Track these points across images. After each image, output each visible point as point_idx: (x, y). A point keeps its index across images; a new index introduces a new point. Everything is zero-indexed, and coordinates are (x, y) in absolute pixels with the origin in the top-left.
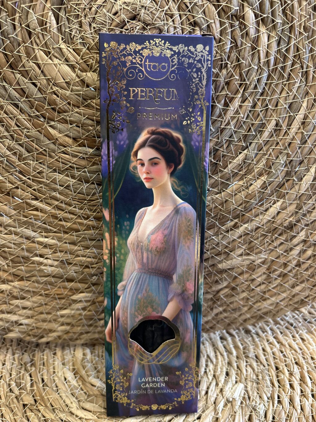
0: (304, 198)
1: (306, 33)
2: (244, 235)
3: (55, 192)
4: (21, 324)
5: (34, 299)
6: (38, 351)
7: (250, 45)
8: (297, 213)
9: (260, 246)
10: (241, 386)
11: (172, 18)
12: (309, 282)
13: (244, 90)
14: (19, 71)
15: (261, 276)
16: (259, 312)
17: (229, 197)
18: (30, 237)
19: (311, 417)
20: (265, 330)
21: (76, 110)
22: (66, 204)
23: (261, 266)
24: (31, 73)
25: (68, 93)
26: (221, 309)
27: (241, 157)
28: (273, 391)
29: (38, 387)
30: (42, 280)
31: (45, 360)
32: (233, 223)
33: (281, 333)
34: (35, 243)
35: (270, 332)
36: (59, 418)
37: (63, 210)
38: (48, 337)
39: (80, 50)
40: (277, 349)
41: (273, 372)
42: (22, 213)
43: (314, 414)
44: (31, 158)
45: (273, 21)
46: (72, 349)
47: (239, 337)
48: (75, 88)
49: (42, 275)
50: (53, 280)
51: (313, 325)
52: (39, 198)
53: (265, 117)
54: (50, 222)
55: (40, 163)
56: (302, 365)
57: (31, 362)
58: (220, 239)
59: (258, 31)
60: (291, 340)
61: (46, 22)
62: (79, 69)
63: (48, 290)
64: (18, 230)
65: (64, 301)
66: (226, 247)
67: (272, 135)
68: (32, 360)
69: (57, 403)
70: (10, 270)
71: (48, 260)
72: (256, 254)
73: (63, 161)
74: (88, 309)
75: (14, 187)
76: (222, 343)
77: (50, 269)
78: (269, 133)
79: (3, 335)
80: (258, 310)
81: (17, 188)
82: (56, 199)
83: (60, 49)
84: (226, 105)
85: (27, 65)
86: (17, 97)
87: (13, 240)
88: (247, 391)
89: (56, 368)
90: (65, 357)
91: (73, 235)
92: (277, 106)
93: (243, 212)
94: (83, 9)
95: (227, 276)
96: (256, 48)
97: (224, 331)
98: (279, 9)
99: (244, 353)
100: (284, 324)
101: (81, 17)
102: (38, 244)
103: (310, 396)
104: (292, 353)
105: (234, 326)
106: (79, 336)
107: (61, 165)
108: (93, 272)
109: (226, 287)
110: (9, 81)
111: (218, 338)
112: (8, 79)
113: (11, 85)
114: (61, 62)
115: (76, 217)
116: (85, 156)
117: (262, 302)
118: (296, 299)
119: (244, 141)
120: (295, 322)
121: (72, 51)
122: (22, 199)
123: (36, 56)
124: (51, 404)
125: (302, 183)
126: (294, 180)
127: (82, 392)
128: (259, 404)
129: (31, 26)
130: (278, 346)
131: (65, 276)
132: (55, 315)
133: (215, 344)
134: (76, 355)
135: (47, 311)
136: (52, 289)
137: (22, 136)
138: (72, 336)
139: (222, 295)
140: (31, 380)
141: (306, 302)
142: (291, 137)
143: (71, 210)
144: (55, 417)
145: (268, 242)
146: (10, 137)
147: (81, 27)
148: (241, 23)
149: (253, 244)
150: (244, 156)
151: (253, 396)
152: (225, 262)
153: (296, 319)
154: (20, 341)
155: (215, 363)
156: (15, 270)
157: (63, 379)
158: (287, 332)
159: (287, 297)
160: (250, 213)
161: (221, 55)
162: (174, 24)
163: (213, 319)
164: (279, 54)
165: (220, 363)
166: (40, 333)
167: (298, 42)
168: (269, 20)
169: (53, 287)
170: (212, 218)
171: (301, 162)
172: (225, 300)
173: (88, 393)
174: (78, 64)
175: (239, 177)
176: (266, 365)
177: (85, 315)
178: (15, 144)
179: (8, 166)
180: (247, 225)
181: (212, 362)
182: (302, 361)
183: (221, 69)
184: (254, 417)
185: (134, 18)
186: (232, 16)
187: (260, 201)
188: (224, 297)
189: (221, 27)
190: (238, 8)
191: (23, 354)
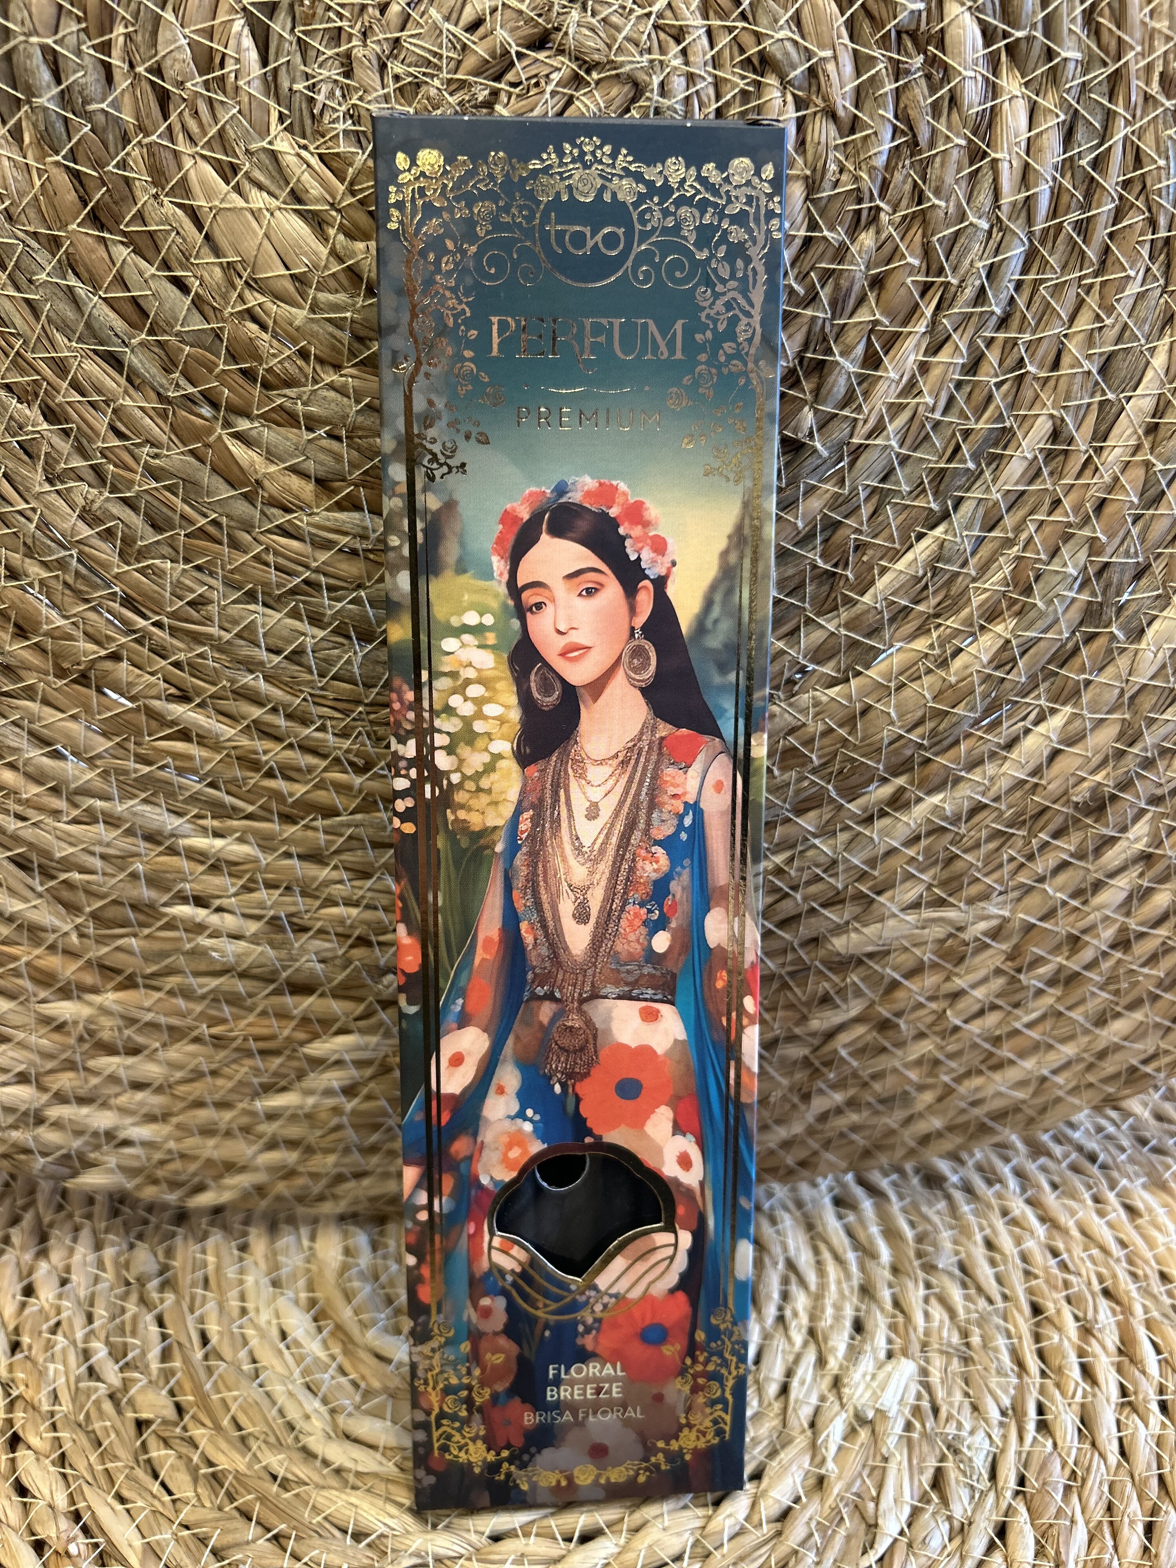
0: (1147, 702)
1: (1169, 98)
2: (929, 834)
3: (251, 672)
4: (126, 1143)
5: (173, 1053)
6: (185, 1238)
7: (963, 142)
8: (1120, 754)
9: (986, 875)
10: (907, 1368)
11: (678, 42)
12: (1159, 1004)
13: (938, 307)
14: (124, 234)
15: (985, 980)
16: (978, 1112)
17: (875, 696)
18: (160, 833)
19: (1154, 1482)
20: (994, 1173)
21: (330, 377)
22: (289, 717)
23: (988, 946)
24: (170, 244)
25: (300, 315)
26: (839, 1097)
27: (923, 550)
28: (1021, 1389)
29: (186, 1360)
30: (201, 986)
31: (211, 1268)
32: (886, 791)
33: (1055, 1186)
34: (177, 854)
35: (1012, 1183)
36: (265, 1468)
37: (278, 739)
38: (222, 1188)
39: (346, 160)
40: (1039, 1243)
41: (1023, 1324)
42: (132, 746)
43: (1166, 1470)
44: (166, 550)
45: (1050, 54)
46: (304, 1232)
47: (901, 1197)
48: (323, 296)
49: (203, 967)
50: (240, 986)
51: (1170, 1160)
52: (191, 694)
53: (1012, 406)
54: (234, 781)
55: (198, 568)
56: (1125, 1299)
57: (161, 1273)
58: (840, 848)
59: (993, 90)
60: (1087, 1212)
61: (224, 55)
62: (342, 229)
63: (224, 1021)
64: (119, 808)
65: (277, 1061)
66: (863, 876)
67: (1038, 473)
68: (164, 1269)
69: (258, 1418)
70: (88, 950)
71: (226, 916)
72: (970, 902)
73: (280, 560)
74: (365, 1091)
75: (103, 653)
76: (840, 1217)
77: (232, 949)
78: (1025, 464)
79: (64, 1179)
80: (974, 1104)
81: (115, 657)
82: (257, 700)
83: (274, 155)
84: (872, 360)
85: (153, 212)
86: (118, 330)
87: (100, 843)
88: (927, 1386)
89: (251, 1295)
90: (282, 1259)
91: (315, 829)
92: (1056, 365)
93: (926, 749)
94: (357, 9)
95: (863, 980)
96: (985, 154)
97: (849, 1177)
98: (1073, 9)
99: (919, 1255)
100: (1066, 1156)
101: (350, 36)
102: (188, 858)
103: (1154, 1407)
104: (1091, 1257)
105: (884, 1160)
106: (331, 1185)
107: (273, 575)
108: (382, 962)
109: (858, 1020)
110: (89, 271)
111: (827, 1201)
112: (85, 265)
113: (95, 285)
114: (275, 203)
115: (324, 764)
116: (358, 545)
117: (989, 1073)
118: (1110, 1067)
119: (936, 494)
120: (1106, 1150)
121: (314, 161)
122: (132, 699)
123: (184, 179)
124: (234, 1420)
125: (1143, 646)
126: (1113, 637)
127: (343, 1380)
128: (972, 1433)
129: (169, 73)
130: (1041, 1230)
131: (284, 975)
132: (246, 1112)
133: (818, 1222)
134: (321, 1254)
135: (217, 1097)
136: (237, 1018)
137: (134, 472)
138: (305, 1187)
139: (845, 1046)
140: (164, 1337)
141: (1147, 1075)
142: (1107, 479)
143: (307, 737)
144: (250, 1466)
145: (1012, 859)
146: (90, 475)
147: (348, 74)
148: (932, 61)
149: (958, 866)
150: (934, 547)
151: (951, 1404)
152: (856, 930)
153: (1109, 1137)
154: (121, 1202)
155: (813, 1287)
156: (105, 950)
157: (275, 1333)
158: (1076, 1181)
159: (1080, 1060)
160: (951, 753)
161: (857, 179)
162: (687, 63)
163: (811, 1131)
164: (1069, 175)
165: (833, 1287)
166: (194, 1175)
167: (1140, 133)
168: (1036, 50)
169: (242, 1012)
170: (814, 771)
171: (1141, 572)
172: (855, 1064)
173: (363, 1385)
174: (339, 211)
175: (914, 624)
176: (998, 1298)
177: (354, 1112)
178: (107, 499)
179: (84, 577)
180: (941, 796)
181: (802, 1282)
182: (1126, 1286)
183: (854, 230)
184: (952, 1474)
185: (540, 42)
186: (899, 33)
187: (987, 712)
188: (850, 1054)
189: (858, 74)
190: (922, 6)
191: (132, 1246)
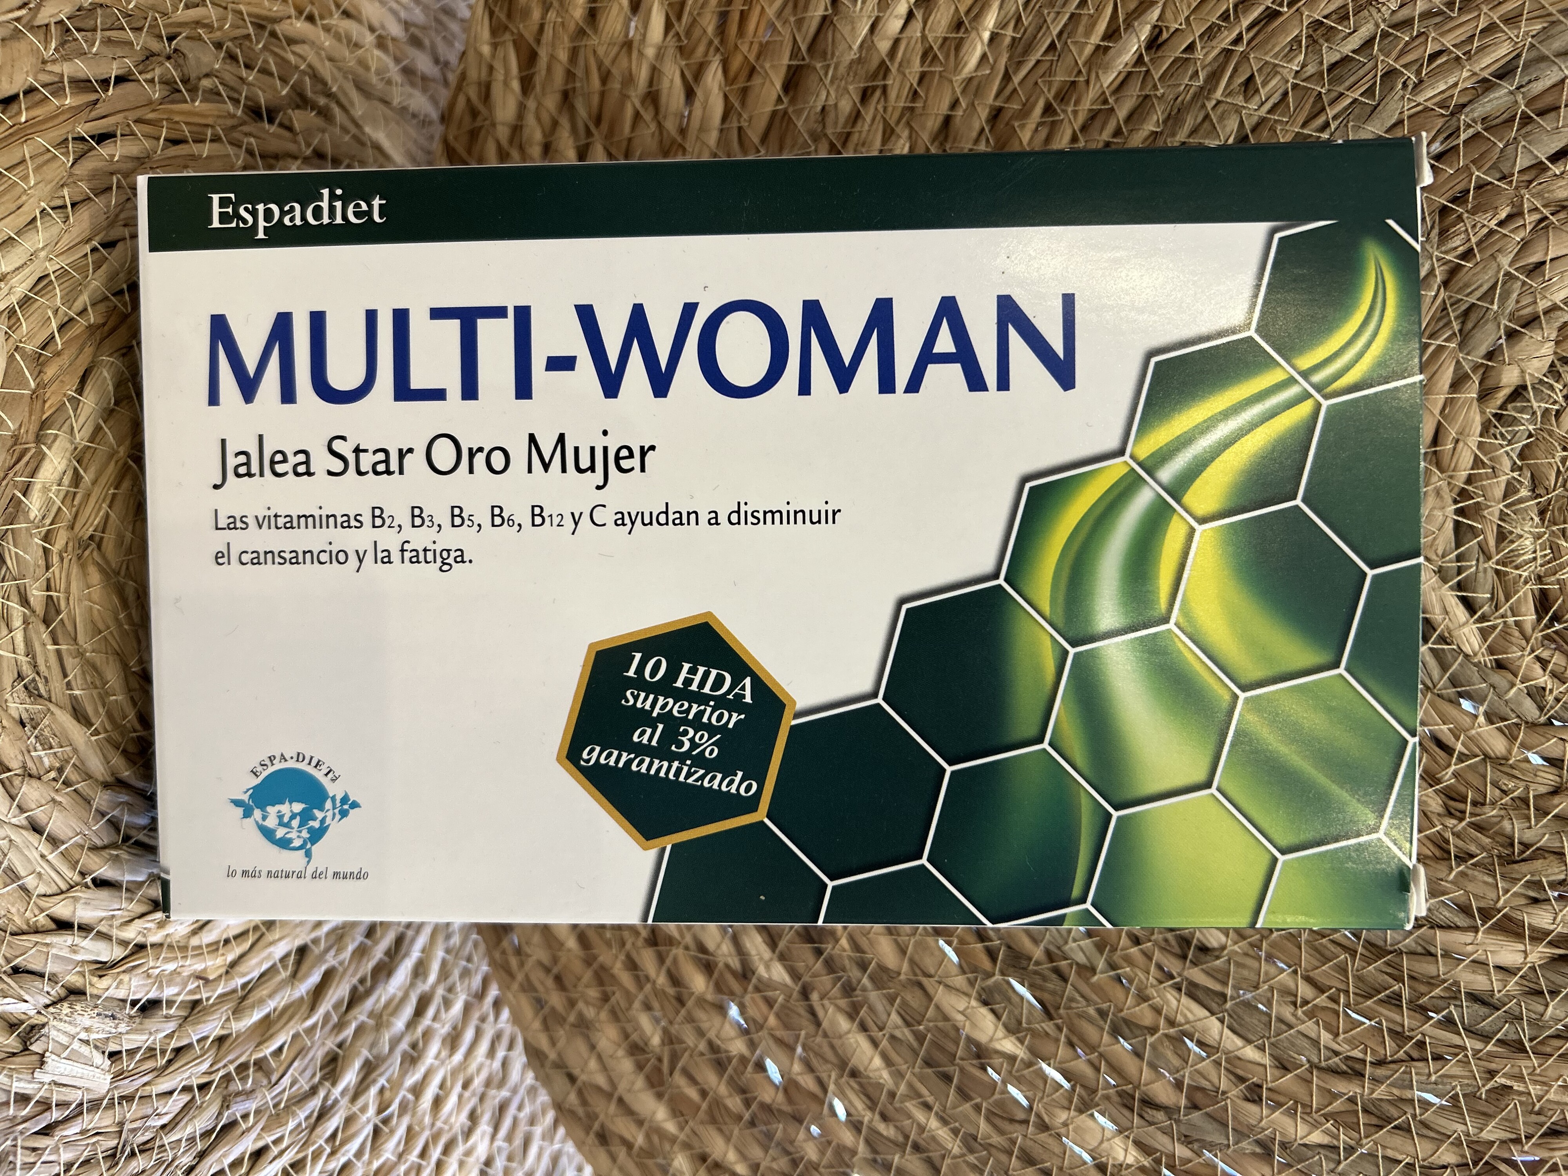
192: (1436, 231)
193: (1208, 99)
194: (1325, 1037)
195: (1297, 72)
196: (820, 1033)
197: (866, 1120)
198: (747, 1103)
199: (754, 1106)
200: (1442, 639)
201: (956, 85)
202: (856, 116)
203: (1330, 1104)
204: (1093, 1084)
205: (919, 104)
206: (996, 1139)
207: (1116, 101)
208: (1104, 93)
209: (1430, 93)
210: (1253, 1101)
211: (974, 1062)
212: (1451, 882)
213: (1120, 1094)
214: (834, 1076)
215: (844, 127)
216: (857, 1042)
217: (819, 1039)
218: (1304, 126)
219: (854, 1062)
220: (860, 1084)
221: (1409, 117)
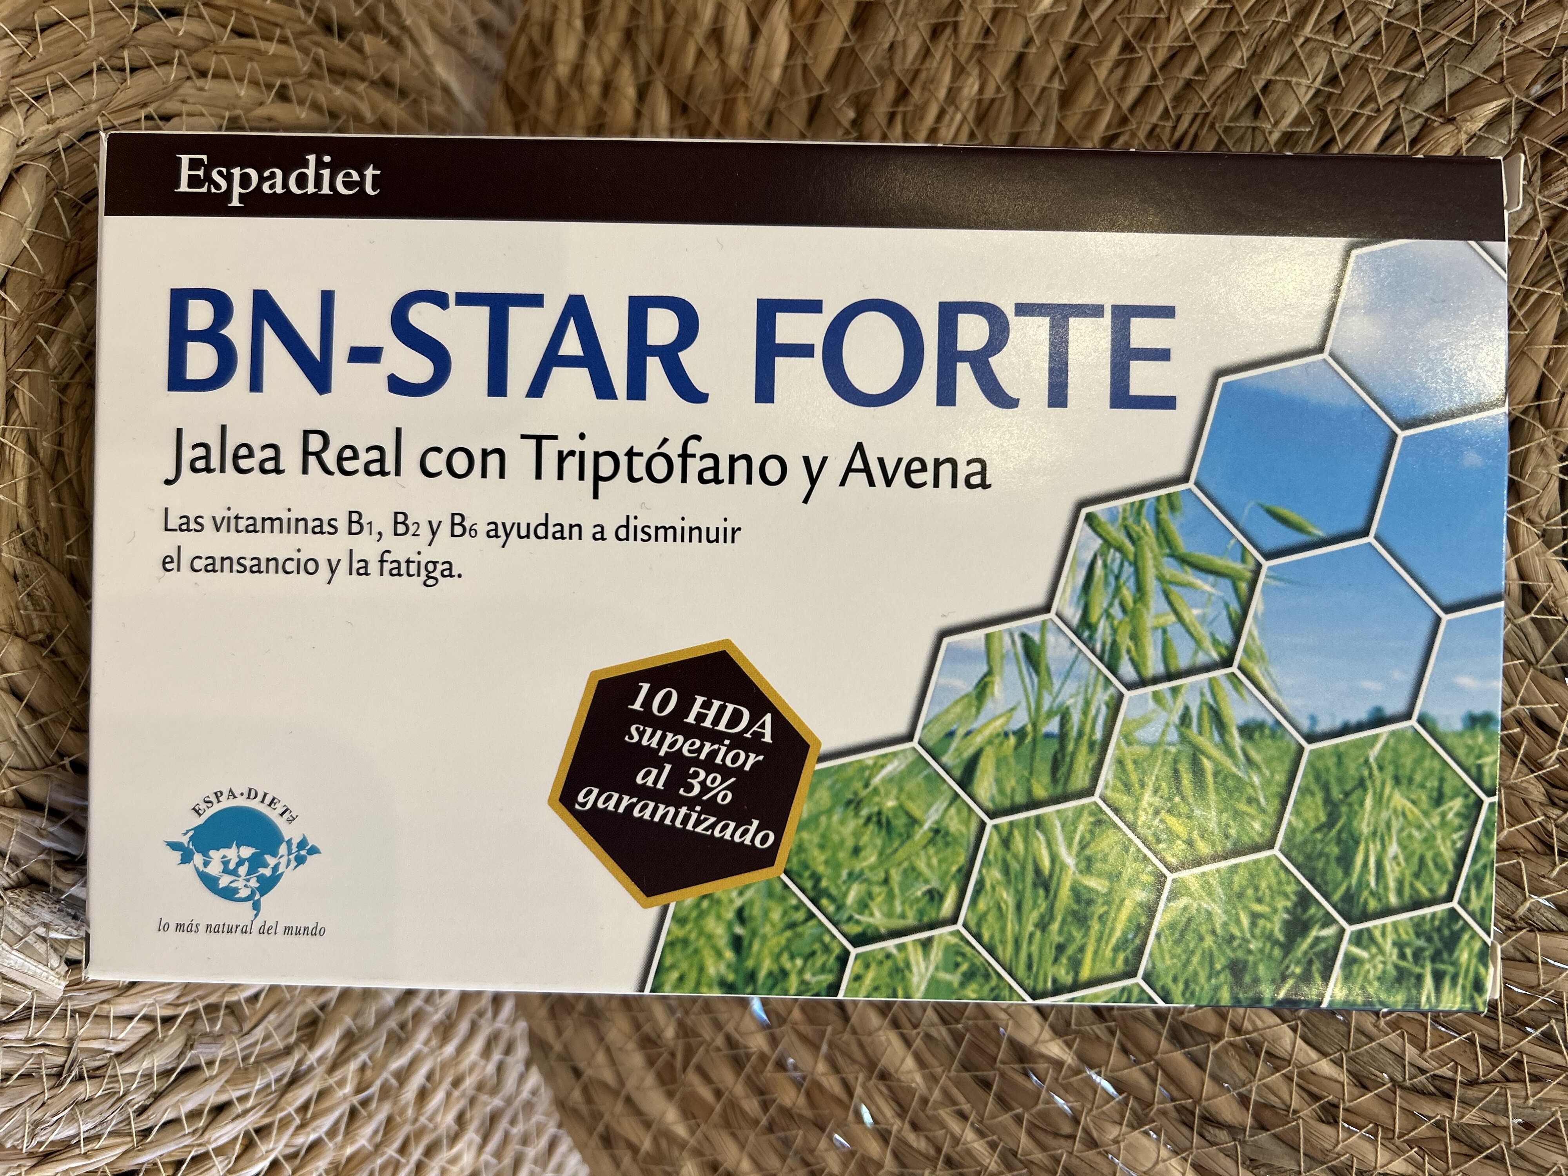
192: (1538, 175)
193: (1297, 36)
194: (1411, 1052)
195: (1390, 11)
196: (848, 1029)
197: (895, 1128)
198: (765, 1106)
199: (772, 1110)
200: (1546, 609)
201: (1030, 22)
202: (926, 53)
203: (1415, 1129)
204: (1148, 1097)
205: (991, 41)
206: (1038, 1156)
207: (1198, 38)
208: (1186, 30)
209: (1530, 35)
210: (1329, 1123)
211: (1016, 1066)
212: (1554, 880)
213: (1179, 1109)
214: (861, 1077)
215: (913, 63)
216: (888, 1040)
217: (847, 1036)
218: (1397, 65)
219: (884, 1062)
220: (890, 1089)
221: (1508, 59)
